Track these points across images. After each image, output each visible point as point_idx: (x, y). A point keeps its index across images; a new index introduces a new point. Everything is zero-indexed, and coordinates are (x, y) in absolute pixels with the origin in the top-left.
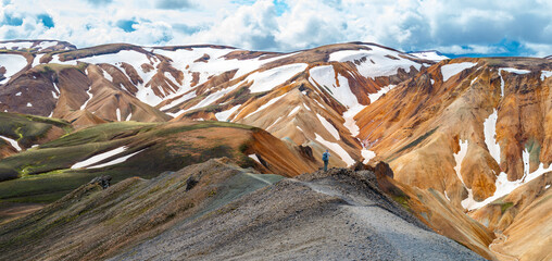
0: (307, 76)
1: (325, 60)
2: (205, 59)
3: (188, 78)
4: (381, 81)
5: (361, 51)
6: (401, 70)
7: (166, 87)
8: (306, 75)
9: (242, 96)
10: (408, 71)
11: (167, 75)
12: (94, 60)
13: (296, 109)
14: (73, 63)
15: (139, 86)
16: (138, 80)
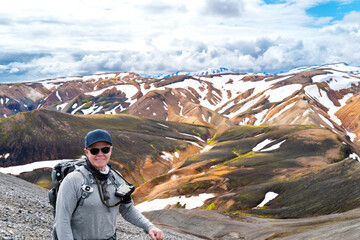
0: (304, 92)
1: (311, 82)
2: (231, 82)
3: (225, 94)
4: (344, 92)
5: (329, 75)
6: (353, 85)
7: (214, 99)
8: (302, 91)
9: (266, 104)
10: (357, 85)
11: (214, 92)
12: (173, 86)
13: (307, 112)
14: (162, 88)
15: (200, 99)
16: (199, 96)
